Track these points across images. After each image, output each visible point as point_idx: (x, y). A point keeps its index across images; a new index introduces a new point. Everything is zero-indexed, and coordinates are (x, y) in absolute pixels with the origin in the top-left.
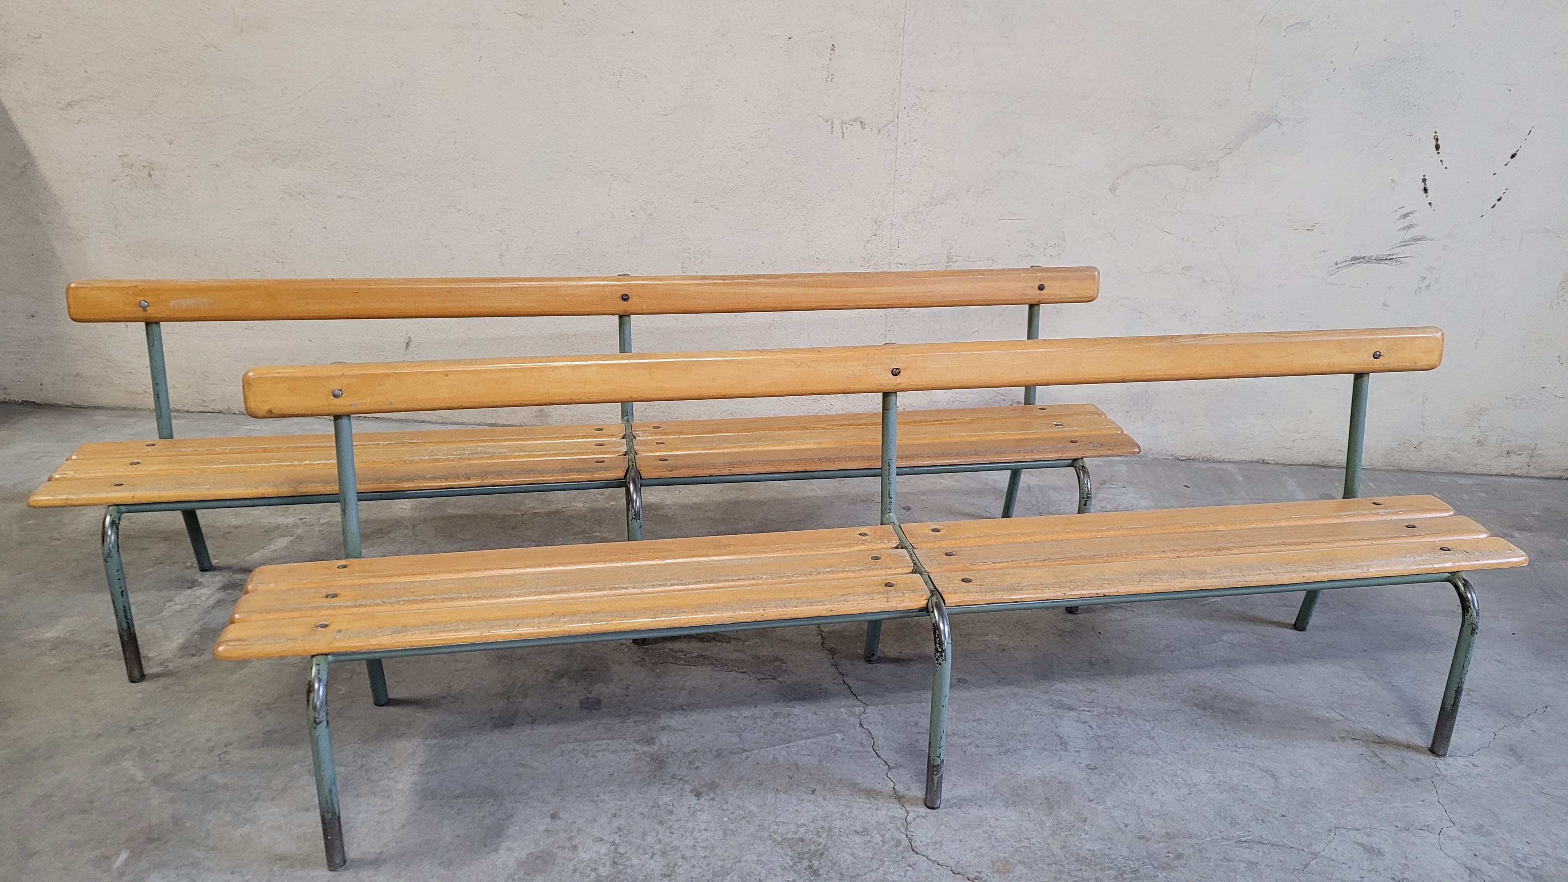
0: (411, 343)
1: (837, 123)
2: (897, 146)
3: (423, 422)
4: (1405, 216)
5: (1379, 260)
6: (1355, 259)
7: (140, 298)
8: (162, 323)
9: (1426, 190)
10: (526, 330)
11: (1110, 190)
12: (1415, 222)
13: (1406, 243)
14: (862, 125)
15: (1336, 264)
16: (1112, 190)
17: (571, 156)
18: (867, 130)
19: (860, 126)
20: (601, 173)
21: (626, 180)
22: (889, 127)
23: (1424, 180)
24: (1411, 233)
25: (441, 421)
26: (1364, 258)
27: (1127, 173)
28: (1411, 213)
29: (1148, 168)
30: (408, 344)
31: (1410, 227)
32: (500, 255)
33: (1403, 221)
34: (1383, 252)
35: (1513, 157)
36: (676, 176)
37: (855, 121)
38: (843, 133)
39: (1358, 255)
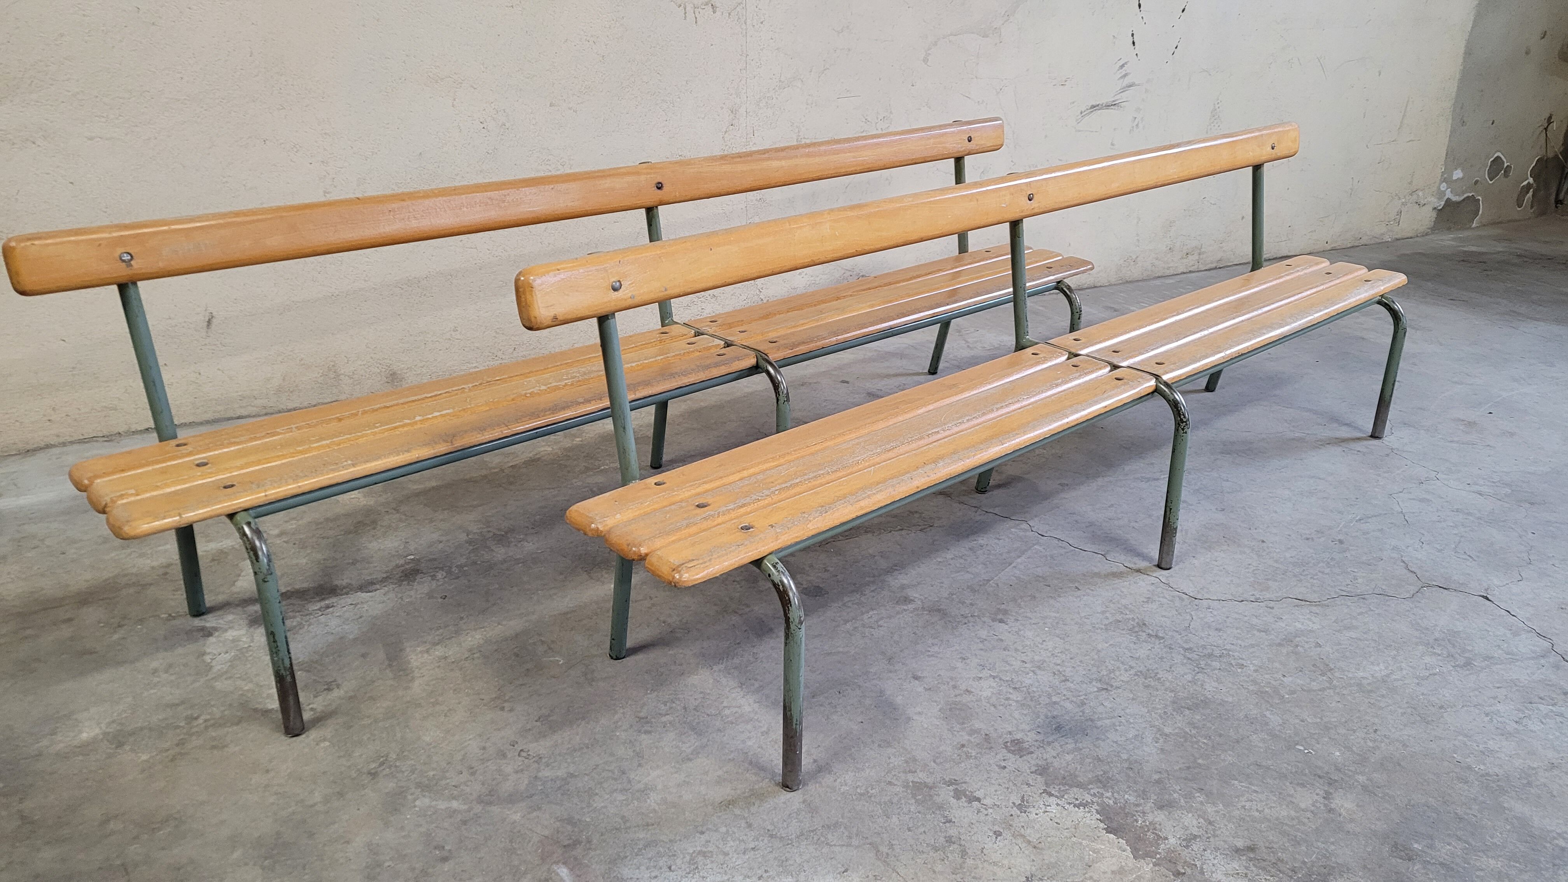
0: (214, 320)
1: (689, 8)
2: (746, 29)
3: (239, 418)
4: (1122, 66)
5: (1108, 106)
6: (1093, 107)
7: (120, 250)
8: (139, 283)
9: (1134, 43)
10: (365, 281)
11: (924, 61)
12: (1128, 71)
13: (1123, 90)
14: (713, 8)
15: (1081, 113)
16: (925, 60)
17: (404, 62)
18: (718, 13)
19: (711, 10)
20: (442, 79)
21: (472, 86)
22: (738, 9)
23: (1133, 35)
24: (1127, 81)
25: (264, 411)
26: (1098, 105)
27: (935, 44)
28: (1126, 63)
29: (951, 38)
30: (209, 322)
31: (1125, 75)
32: (325, 192)
33: (1121, 71)
34: (1108, 99)
35: (1183, 11)
36: (528, 78)
37: (707, 4)
38: (696, 18)
39: (1094, 104)
